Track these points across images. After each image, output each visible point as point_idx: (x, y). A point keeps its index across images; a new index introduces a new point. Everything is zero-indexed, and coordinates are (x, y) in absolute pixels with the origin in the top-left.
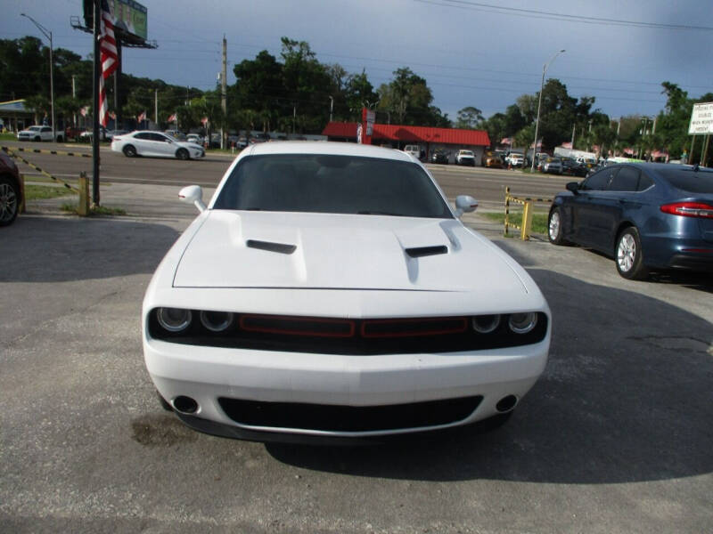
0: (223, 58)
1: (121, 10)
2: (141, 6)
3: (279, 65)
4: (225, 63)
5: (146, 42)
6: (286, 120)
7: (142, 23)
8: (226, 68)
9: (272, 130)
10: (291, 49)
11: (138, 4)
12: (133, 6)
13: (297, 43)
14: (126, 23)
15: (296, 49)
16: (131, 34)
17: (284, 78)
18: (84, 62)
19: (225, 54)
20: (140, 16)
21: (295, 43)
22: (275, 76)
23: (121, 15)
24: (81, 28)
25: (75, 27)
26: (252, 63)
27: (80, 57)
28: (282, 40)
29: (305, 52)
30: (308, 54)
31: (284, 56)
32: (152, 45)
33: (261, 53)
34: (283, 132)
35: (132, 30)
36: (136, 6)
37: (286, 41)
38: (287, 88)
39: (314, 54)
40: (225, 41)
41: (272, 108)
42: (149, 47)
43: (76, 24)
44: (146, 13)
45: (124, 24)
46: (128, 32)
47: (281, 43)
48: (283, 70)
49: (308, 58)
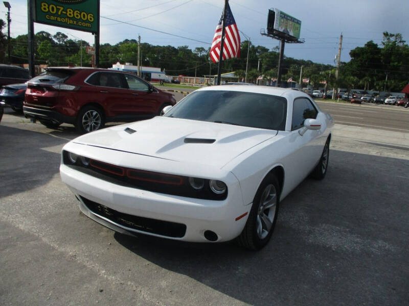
0: (339, 46)
1: (287, 23)
2: (298, 20)
3: (380, 49)
4: (340, 49)
5: (299, 40)
6: (380, 83)
7: (297, 29)
8: (340, 52)
9: (370, 89)
10: (389, 39)
11: (296, 19)
12: (293, 21)
13: (394, 35)
14: (289, 30)
15: (392, 39)
16: (291, 36)
17: (382, 58)
18: (270, 52)
19: (341, 44)
20: (297, 25)
21: (392, 35)
22: (376, 56)
23: (287, 26)
24: (265, 34)
25: (262, 34)
26: (362, 49)
27: (269, 50)
28: (384, 34)
29: (398, 40)
30: (400, 42)
31: (384, 44)
32: (302, 41)
33: (368, 43)
34: (378, 90)
35: (291, 34)
36: (295, 21)
37: (386, 34)
38: (384, 63)
39: (405, 42)
40: (342, 36)
41: (372, 76)
42: (300, 42)
43: (263, 33)
44: (300, 24)
45: (287, 31)
46: (289, 35)
47: (383, 36)
48: (382, 52)
49: (401, 44)
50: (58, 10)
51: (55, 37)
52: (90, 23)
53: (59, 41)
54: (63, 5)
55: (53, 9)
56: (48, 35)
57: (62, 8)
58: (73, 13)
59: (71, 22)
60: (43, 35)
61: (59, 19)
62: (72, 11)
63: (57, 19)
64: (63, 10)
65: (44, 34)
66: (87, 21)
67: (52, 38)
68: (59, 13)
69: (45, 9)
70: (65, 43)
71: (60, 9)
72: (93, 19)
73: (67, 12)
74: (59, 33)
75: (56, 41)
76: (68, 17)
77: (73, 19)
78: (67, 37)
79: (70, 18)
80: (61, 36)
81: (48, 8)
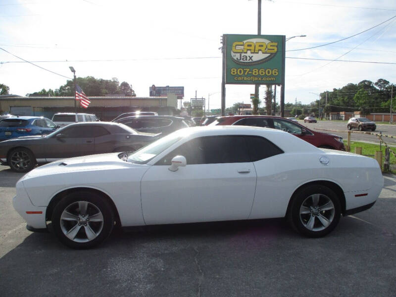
50: (245, 71)
51: (376, 84)
52: (274, 77)
53: (381, 88)
54: (249, 67)
55: (240, 72)
56: (370, 83)
57: (248, 70)
58: (258, 72)
59: (256, 79)
60: (364, 84)
61: (245, 78)
62: (257, 70)
63: (243, 79)
64: (249, 71)
65: (366, 83)
66: (272, 76)
67: (374, 85)
68: (246, 74)
69: (234, 73)
70: (387, 88)
71: (246, 71)
72: (277, 73)
73: (252, 72)
74: (381, 79)
75: (378, 88)
76: (253, 76)
77: (258, 76)
78: (388, 82)
79: (255, 76)
80: (382, 82)
81: (237, 71)
